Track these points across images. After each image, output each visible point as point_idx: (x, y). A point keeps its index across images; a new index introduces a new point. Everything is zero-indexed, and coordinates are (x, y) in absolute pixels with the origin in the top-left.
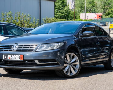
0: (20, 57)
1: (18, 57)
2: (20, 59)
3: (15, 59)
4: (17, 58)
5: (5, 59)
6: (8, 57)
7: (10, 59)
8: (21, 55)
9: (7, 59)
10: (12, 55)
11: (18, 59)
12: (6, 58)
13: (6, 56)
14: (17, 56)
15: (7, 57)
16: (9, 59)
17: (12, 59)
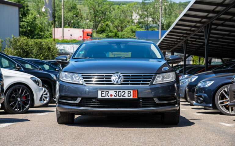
0: (132, 93)
1: (128, 94)
2: (132, 97)
3: (123, 96)
4: (126, 95)
5: (102, 96)
6: (109, 95)
7: (113, 97)
8: (133, 90)
9: (107, 97)
10: (118, 91)
11: (128, 96)
12: (104, 95)
13: (105, 93)
14: (126, 91)
15: (107, 94)
16: (110, 97)
17: (117, 97)
